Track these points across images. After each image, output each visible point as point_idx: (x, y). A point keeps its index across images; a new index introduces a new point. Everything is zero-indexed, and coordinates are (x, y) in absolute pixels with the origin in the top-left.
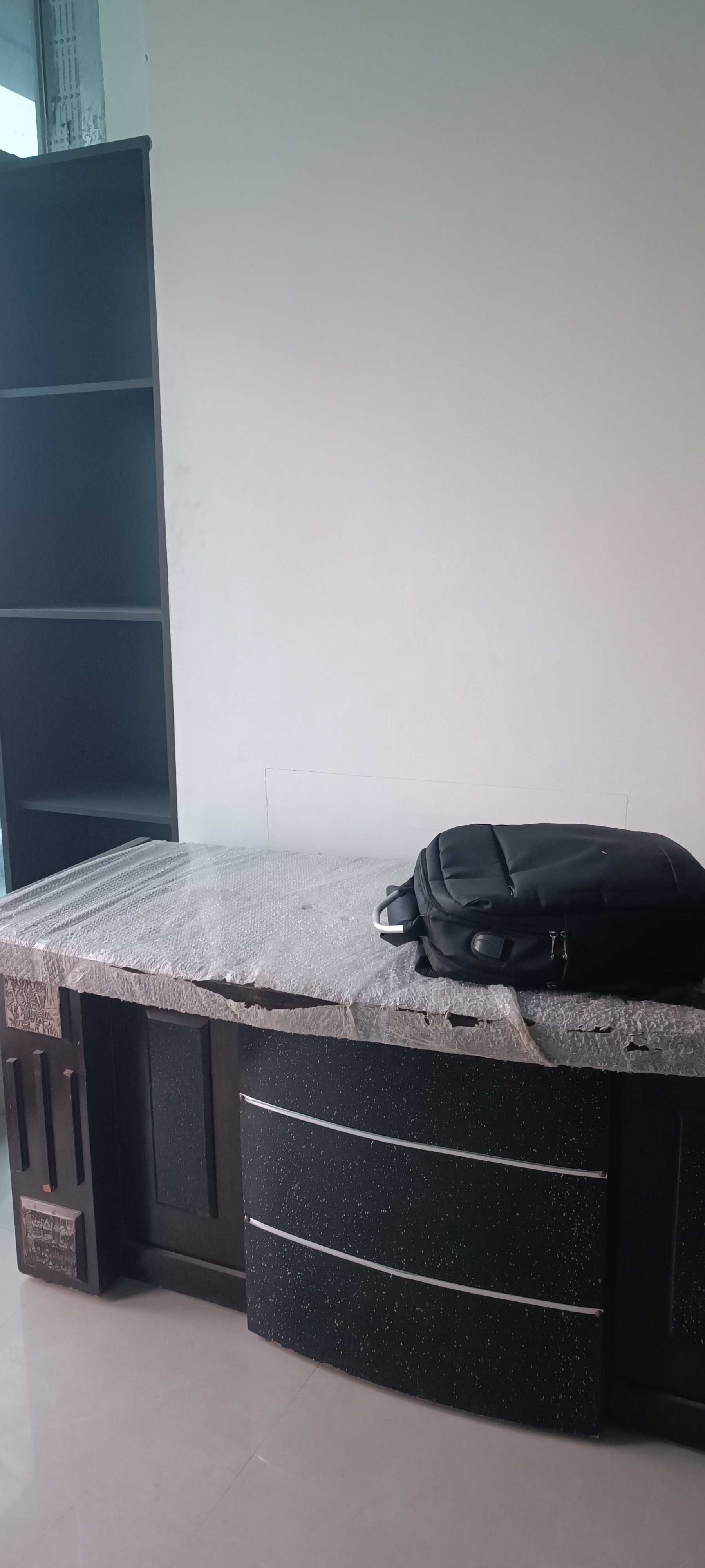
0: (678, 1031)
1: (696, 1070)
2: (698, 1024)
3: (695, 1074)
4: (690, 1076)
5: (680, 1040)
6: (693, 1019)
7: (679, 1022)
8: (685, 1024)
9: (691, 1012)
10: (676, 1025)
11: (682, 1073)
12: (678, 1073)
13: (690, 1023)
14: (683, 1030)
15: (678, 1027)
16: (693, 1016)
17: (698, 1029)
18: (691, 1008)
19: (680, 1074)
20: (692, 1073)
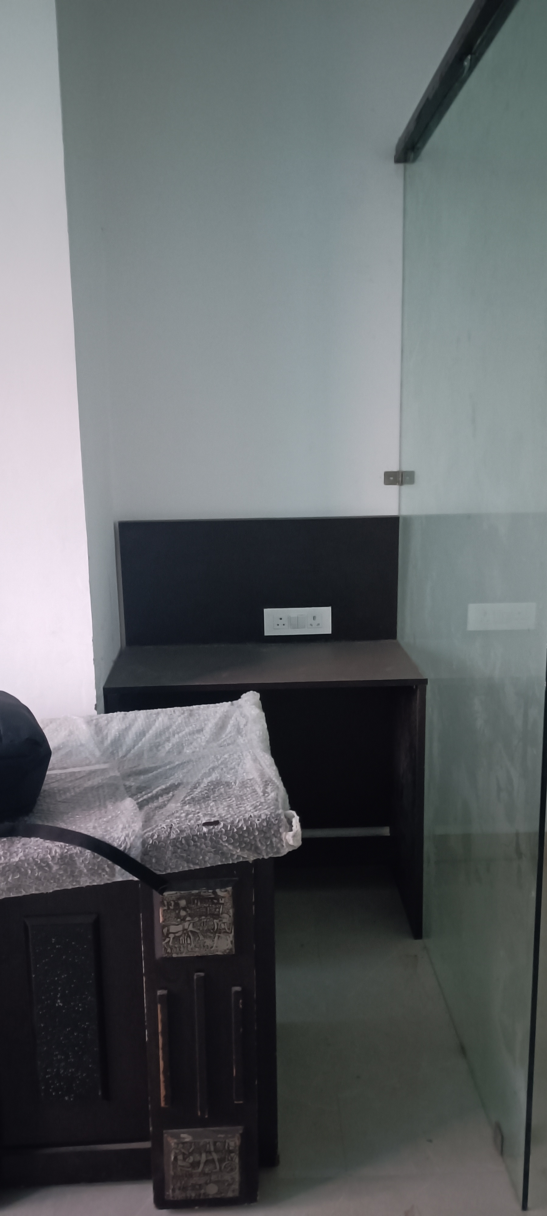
0: (5, 862)
1: (24, 890)
2: (21, 852)
3: (24, 893)
4: (20, 895)
5: (7, 869)
6: (18, 848)
7: (6, 853)
8: (11, 854)
9: (18, 842)
10: (4, 857)
11: (13, 894)
12: (10, 895)
13: (15, 852)
14: (10, 860)
15: (5, 858)
16: (19, 845)
17: (21, 857)
18: (18, 838)
19: (12, 895)
20: (21, 892)
